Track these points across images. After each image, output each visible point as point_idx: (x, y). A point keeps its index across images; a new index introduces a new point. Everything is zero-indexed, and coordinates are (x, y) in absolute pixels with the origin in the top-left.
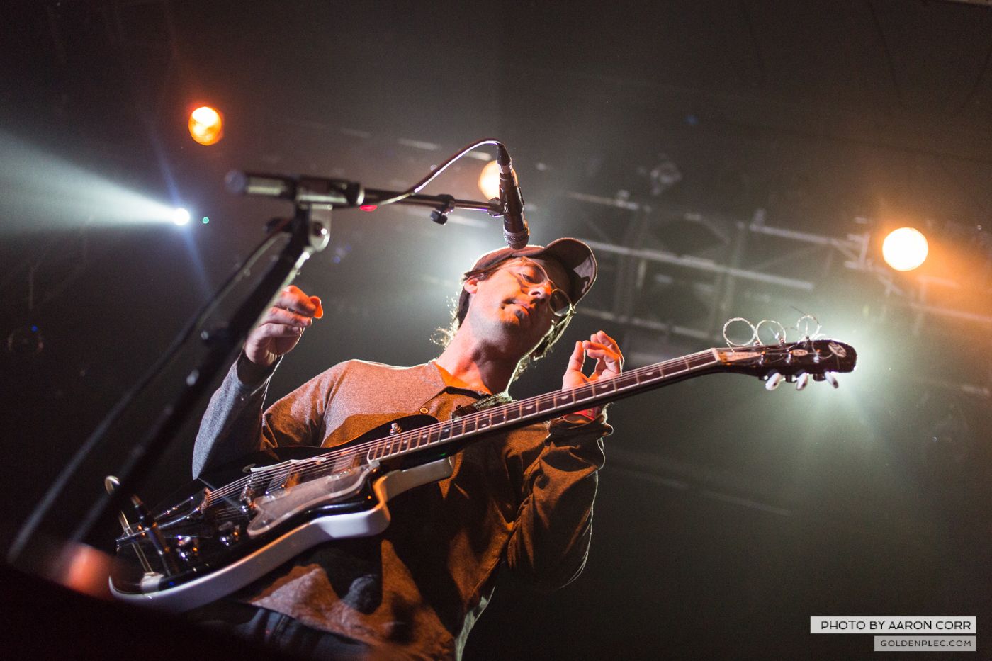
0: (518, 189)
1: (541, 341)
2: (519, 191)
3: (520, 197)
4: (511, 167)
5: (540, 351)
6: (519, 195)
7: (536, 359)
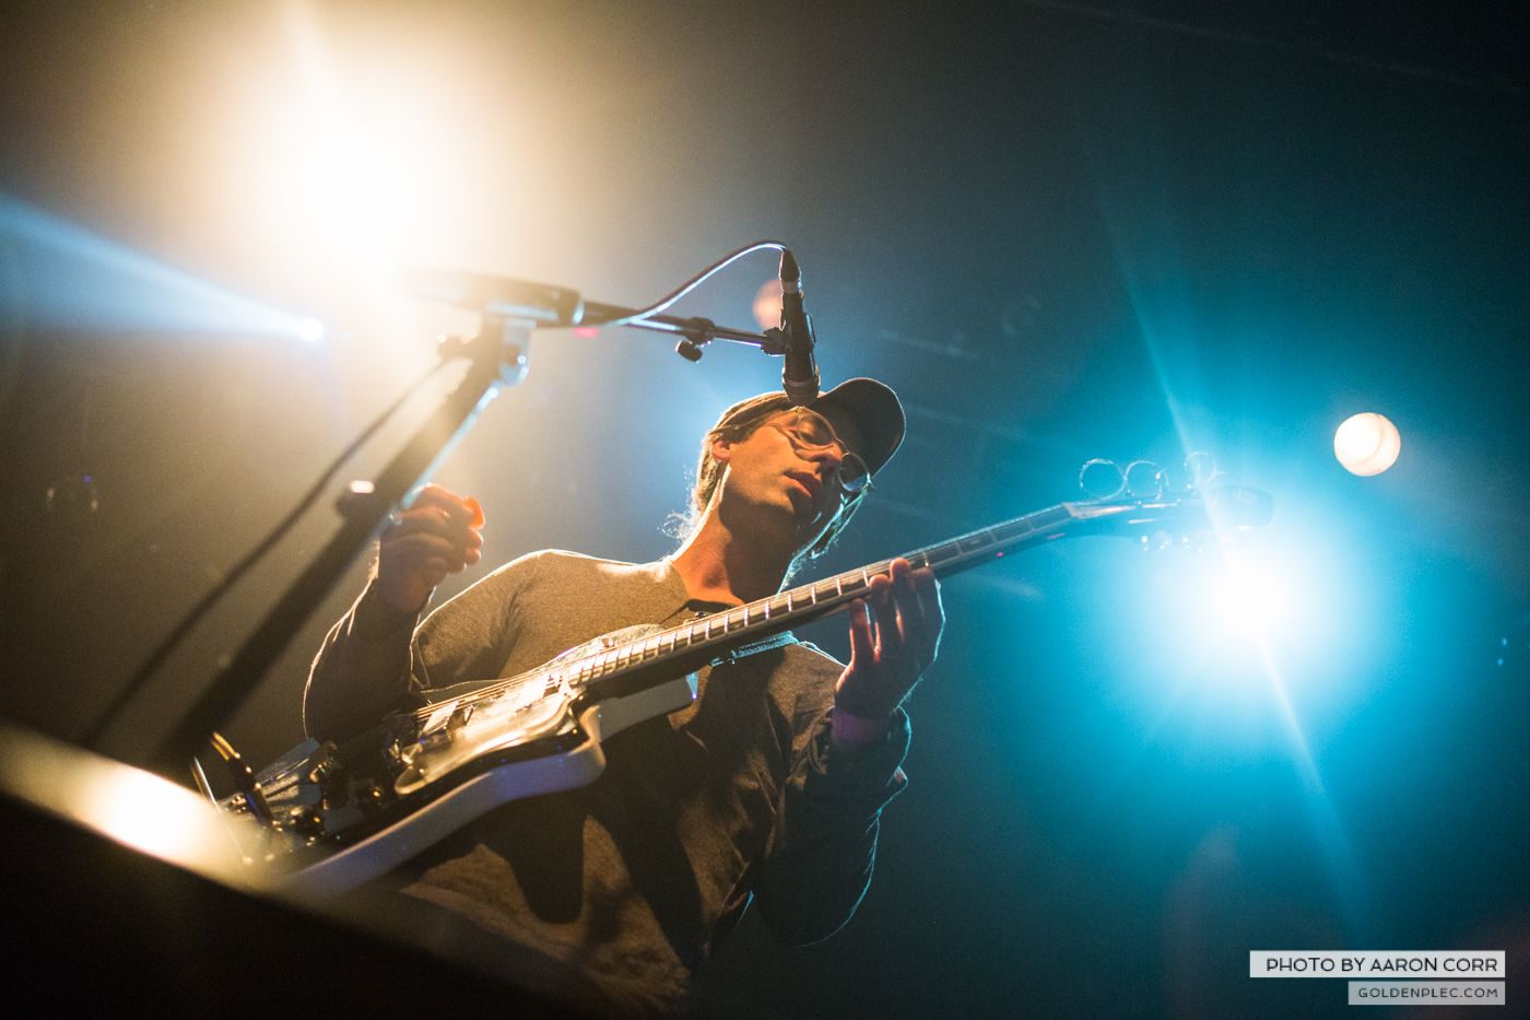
0: (808, 317)
1: (826, 529)
2: (809, 321)
3: (810, 330)
4: (800, 284)
5: (820, 546)
6: (809, 326)
7: (814, 556)
